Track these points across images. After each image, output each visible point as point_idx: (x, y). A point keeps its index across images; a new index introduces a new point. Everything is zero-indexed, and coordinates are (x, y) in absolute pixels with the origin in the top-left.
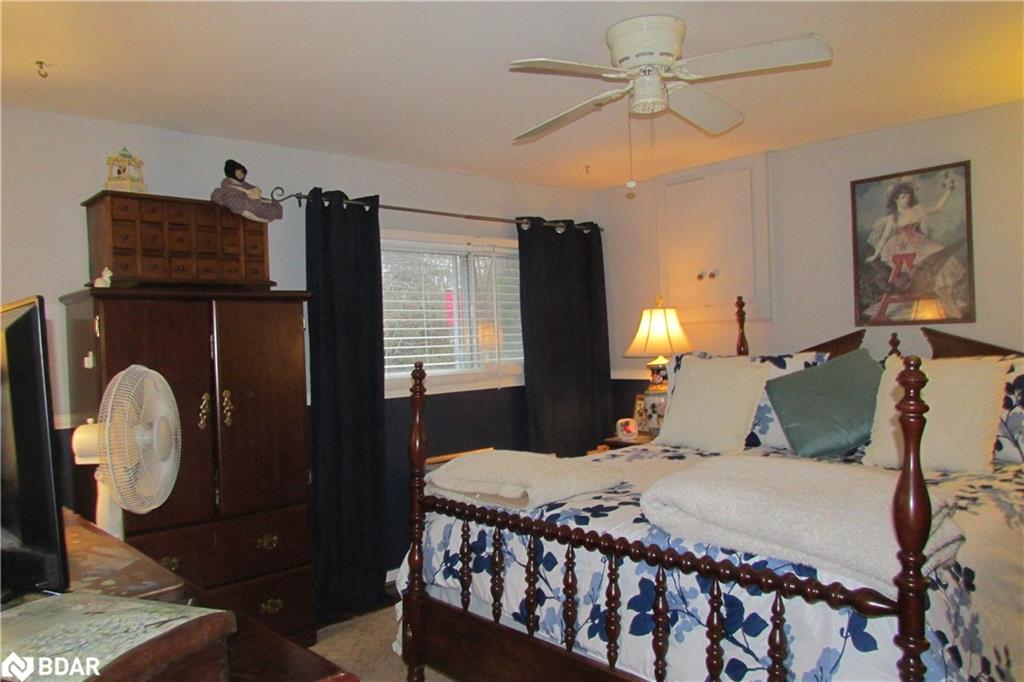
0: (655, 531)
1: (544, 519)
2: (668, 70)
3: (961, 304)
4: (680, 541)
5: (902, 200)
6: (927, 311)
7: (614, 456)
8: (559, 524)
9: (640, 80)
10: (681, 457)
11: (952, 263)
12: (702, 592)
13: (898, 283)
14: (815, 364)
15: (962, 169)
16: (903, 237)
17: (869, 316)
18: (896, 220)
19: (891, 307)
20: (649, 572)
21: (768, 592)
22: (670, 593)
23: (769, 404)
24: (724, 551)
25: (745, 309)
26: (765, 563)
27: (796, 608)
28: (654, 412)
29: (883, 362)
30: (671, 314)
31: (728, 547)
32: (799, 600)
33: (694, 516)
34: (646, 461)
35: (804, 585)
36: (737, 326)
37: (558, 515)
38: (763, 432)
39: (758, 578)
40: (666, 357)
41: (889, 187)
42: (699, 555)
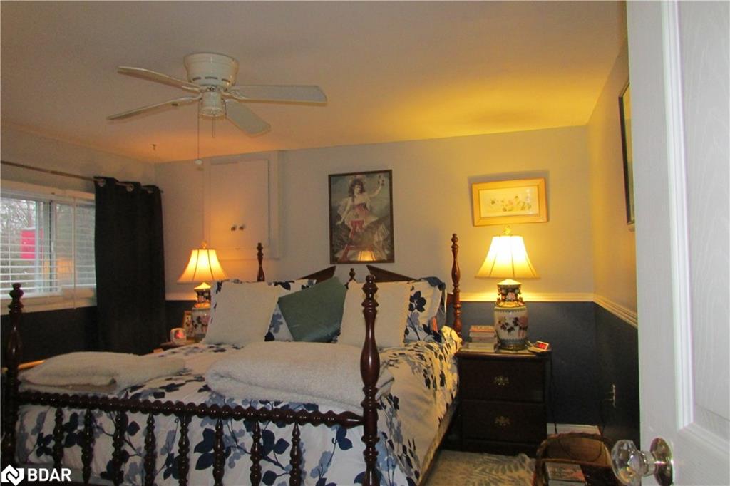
0: (214, 396)
1: (129, 398)
2: (226, 90)
3: (387, 252)
4: (231, 400)
5: (357, 189)
6: (367, 257)
7: (174, 353)
8: (141, 400)
9: (206, 94)
10: (223, 350)
11: (382, 228)
12: (248, 431)
13: (354, 238)
14: (308, 287)
15: (388, 174)
16: (357, 210)
17: (338, 258)
18: (353, 200)
19: (350, 253)
20: (211, 424)
21: (290, 423)
22: (226, 436)
23: (280, 313)
24: (262, 402)
25: (263, 251)
26: (287, 406)
27: (307, 430)
28: (199, 322)
29: (347, 286)
30: (213, 253)
31: (263, 398)
32: (309, 425)
33: (242, 382)
34: (198, 354)
35: (311, 415)
36: (257, 262)
37: (139, 395)
38: (276, 331)
39: (283, 416)
40: (207, 284)
41: (350, 180)
42: (245, 407)
